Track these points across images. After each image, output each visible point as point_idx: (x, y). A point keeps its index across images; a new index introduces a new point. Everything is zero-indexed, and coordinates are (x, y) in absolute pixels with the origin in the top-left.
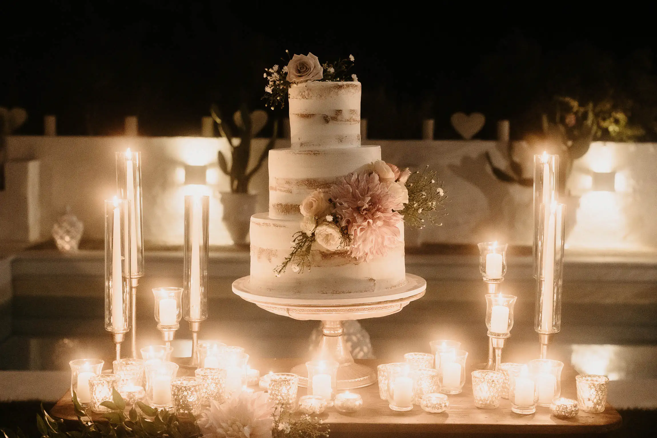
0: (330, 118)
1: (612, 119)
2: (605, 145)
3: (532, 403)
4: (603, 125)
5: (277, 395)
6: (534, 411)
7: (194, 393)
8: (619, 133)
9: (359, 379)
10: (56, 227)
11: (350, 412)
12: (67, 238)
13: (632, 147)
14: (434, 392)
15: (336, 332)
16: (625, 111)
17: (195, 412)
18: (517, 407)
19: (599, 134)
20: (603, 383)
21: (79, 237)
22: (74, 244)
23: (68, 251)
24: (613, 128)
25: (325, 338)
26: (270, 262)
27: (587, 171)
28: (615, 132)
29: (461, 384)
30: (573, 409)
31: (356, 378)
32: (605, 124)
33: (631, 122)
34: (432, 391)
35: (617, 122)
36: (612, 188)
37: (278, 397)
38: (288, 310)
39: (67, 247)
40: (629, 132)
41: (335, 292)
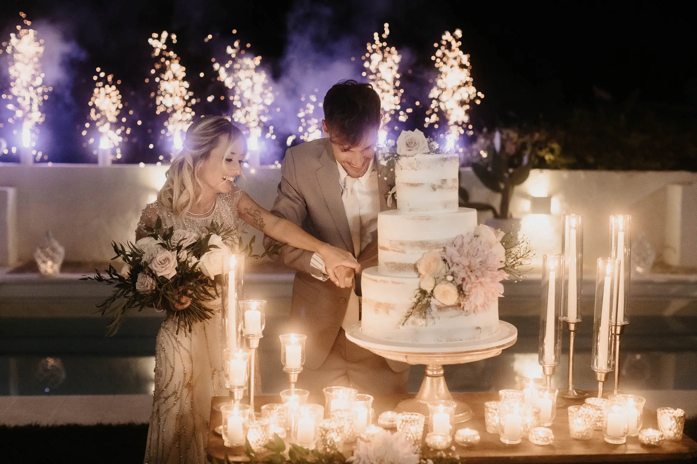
0: (437, 186)
1: (547, 149)
2: (541, 172)
3: (622, 434)
4: (540, 154)
5: (407, 433)
6: (624, 441)
7: (340, 434)
8: (554, 162)
9: (462, 415)
10: (39, 251)
11: (470, 447)
12: (50, 263)
13: (565, 174)
14: (537, 427)
15: (438, 373)
16: (559, 142)
17: (341, 450)
18: (609, 437)
19: (537, 162)
20: (682, 416)
21: (60, 261)
22: (57, 267)
23: (50, 275)
24: (548, 157)
25: (428, 378)
26: (388, 314)
27: (526, 196)
28: (550, 160)
29: (552, 417)
30: (661, 439)
31: (459, 414)
32: (541, 153)
33: (565, 151)
34: (536, 425)
35: (552, 151)
36: (548, 212)
37: (408, 435)
38: (406, 356)
39: (50, 271)
40: (563, 161)
41: (449, 340)
